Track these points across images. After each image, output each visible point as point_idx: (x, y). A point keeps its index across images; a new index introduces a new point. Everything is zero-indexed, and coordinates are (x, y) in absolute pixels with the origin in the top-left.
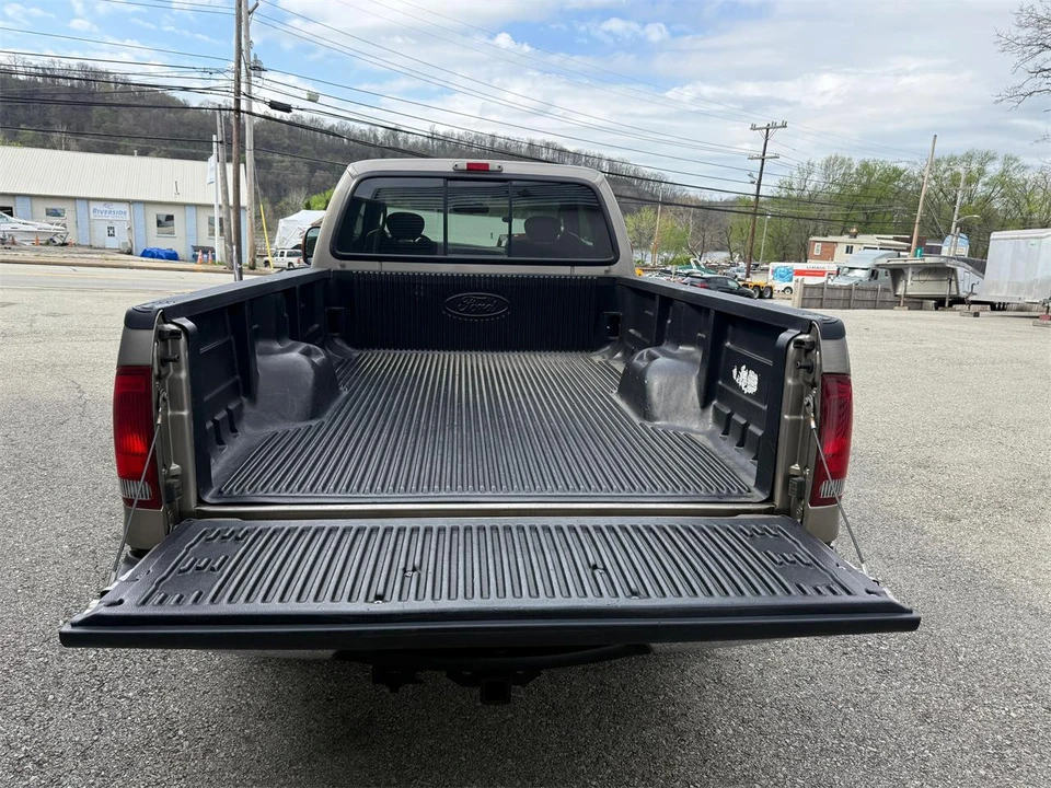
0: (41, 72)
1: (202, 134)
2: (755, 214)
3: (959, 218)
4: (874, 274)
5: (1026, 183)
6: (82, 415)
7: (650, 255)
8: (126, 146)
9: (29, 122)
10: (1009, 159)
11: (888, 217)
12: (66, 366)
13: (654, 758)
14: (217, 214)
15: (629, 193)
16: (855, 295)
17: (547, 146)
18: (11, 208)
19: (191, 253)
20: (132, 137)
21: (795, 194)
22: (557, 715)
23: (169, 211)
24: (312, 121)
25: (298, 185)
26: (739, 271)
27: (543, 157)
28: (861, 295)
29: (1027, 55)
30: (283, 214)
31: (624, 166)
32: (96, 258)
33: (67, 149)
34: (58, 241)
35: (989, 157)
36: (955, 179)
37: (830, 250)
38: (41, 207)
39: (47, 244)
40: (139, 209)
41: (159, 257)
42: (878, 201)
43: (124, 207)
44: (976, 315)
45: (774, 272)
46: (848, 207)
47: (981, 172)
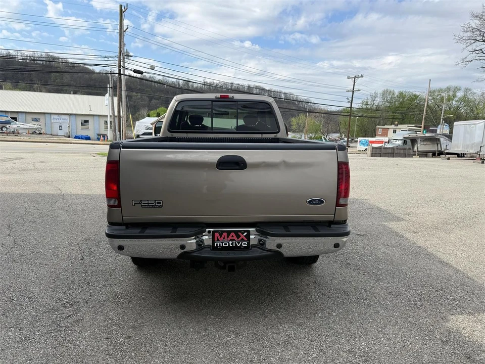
0: (29, 58)
1: (101, 84)
2: (350, 116)
3: (444, 116)
4: (405, 142)
5: (475, 100)
6: (63, 199)
7: (303, 135)
8: (66, 90)
9: (23, 79)
10: (467, 90)
11: (412, 116)
12: (53, 182)
13: (289, 304)
14: (109, 120)
15: (294, 108)
16: (396, 151)
17: (257, 87)
18: (16, 118)
19: (96, 137)
20: (69, 86)
21: (369, 107)
22: (254, 292)
23: (86, 119)
24: (150, 77)
25: (144, 106)
26: (344, 142)
27: (255, 92)
28: (399, 151)
29: (468, 44)
30: (138, 119)
31: (291, 96)
32: (55, 139)
33: (41, 91)
34: (38, 132)
35: (457, 89)
36: (442, 99)
37: (386, 132)
38: (30, 117)
39: (33, 133)
40: (73, 118)
41: (82, 139)
42: (408, 109)
43: (67, 117)
44: (449, 159)
45: (360, 142)
46: (394, 112)
47: (454, 96)
